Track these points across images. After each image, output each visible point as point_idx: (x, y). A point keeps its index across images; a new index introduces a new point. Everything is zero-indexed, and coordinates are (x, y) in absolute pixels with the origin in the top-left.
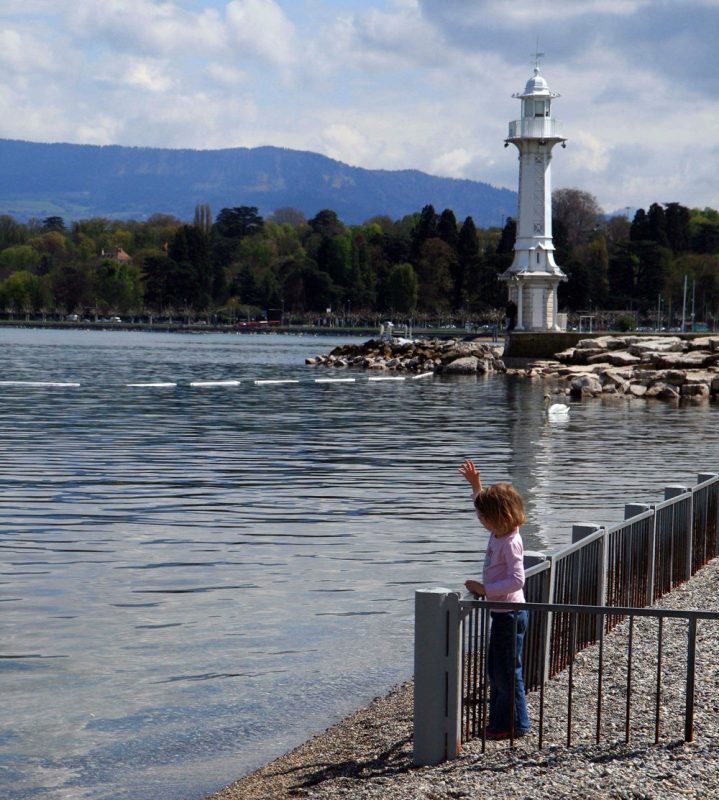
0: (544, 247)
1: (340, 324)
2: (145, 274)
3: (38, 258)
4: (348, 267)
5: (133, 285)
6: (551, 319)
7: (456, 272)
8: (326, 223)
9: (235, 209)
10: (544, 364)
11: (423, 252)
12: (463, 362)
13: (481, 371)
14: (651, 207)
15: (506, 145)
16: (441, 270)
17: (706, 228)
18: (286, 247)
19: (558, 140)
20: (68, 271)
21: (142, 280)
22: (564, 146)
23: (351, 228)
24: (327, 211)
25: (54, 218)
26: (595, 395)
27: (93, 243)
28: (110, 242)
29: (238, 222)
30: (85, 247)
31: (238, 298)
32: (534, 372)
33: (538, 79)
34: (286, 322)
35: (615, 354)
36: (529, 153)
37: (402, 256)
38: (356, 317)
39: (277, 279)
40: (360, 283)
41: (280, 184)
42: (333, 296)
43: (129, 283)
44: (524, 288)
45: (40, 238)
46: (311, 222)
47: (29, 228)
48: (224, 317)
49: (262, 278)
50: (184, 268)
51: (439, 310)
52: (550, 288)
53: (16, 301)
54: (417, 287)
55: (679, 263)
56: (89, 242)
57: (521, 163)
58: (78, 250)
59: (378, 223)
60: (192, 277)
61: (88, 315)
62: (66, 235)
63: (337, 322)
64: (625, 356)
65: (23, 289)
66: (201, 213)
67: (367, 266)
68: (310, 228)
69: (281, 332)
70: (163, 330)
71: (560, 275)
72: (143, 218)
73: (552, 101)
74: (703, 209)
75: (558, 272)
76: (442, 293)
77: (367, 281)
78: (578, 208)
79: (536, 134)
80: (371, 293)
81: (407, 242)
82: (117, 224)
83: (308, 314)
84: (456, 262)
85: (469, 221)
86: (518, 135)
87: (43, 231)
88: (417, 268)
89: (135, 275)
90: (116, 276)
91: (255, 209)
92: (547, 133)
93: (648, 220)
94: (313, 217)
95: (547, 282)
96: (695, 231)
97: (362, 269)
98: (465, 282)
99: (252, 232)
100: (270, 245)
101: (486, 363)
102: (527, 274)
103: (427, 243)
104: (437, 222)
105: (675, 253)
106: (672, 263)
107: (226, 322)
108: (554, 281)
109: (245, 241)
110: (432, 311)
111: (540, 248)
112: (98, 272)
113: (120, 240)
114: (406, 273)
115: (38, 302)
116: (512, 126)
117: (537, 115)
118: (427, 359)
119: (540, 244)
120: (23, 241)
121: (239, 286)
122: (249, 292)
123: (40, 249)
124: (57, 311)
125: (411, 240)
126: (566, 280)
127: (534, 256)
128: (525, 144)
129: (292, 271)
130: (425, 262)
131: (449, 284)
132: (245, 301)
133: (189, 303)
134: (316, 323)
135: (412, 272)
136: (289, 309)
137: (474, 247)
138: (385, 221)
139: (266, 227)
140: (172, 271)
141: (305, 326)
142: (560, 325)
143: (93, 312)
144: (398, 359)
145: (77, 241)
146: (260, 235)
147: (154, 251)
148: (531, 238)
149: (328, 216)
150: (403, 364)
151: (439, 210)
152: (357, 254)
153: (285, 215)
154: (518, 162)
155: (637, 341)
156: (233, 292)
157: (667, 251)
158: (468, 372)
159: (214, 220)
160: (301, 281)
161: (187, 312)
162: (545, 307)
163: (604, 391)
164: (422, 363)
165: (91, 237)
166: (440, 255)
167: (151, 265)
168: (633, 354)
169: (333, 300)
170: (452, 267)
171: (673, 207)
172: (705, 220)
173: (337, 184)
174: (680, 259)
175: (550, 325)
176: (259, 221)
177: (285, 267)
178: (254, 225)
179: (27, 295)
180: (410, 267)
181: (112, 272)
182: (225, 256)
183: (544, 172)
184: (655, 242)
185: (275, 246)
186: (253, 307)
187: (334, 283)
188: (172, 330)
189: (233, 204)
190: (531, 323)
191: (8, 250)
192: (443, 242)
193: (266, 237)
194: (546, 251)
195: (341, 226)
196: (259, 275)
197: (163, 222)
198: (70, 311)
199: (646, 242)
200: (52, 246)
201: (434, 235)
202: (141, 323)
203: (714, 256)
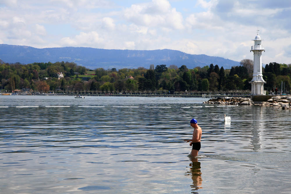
0: (260, 75)
1: (189, 94)
2: (139, 82)
3: (111, 79)
4: (191, 80)
5: (136, 85)
6: (262, 92)
7: (219, 81)
8: (183, 69)
9: (160, 65)
10: (265, 103)
11: (210, 76)
12: (245, 102)
13: (249, 104)
14: (270, 64)
15: (251, 51)
16: (215, 80)
17: (284, 69)
18: (174, 75)
19: (263, 50)
20: (119, 82)
21: (138, 84)
22: (265, 52)
23: (190, 70)
24: (184, 66)
25: (114, 68)
26: (288, 109)
27: (124, 75)
28: (128, 74)
29: (161, 69)
30: (122, 76)
31: (162, 88)
32: (263, 105)
33: (258, 36)
34: (175, 94)
35: (283, 100)
36: (256, 53)
37: (205, 77)
38: (193, 92)
39: (172, 83)
40: (194, 84)
41: (169, 59)
42: (187, 87)
43: (134, 84)
44: (255, 85)
45: (111, 74)
46: (179, 68)
47: (108, 71)
48: (159, 93)
49: (168, 82)
50: (149, 80)
51: (215, 90)
52: (262, 85)
53: (106, 89)
54: (209, 85)
55: (278, 78)
56: (123, 75)
57: (254, 56)
58: (120, 76)
59: (197, 68)
60: (151, 83)
61: (124, 93)
62: (117, 73)
63: (188, 94)
64: (286, 100)
65: (108, 86)
66: (151, 66)
67: (195, 79)
68: (179, 70)
69: (174, 96)
70: (144, 96)
71: (264, 82)
72: (136, 68)
73: (262, 41)
74: (283, 64)
75: (264, 81)
76: (215, 86)
77: (196, 83)
78: (249, 64)
79: (258, 49)
80: (197, 86)
81: (206, 73)
82: (130, 70)
83: (181, 92)
84: (219, 78)
85: (222, 68)
86: (253, 49)
87: (111, 72)
88: (209, 80)
89: (136, 83)
90: (131, 83)
91: (165, 65)
92: (261, 49)
93: (269, 67)
94: (180, 67)
95: (261, 83)
96: (281, 69)
97: (194, 80)
98: (221, 83)
99: (165, 71)
100: (169, 74)
101: (250, 102)
102: (256, 81)
103: (211, 73)
104: (214, 68)
105: (276, 75)
106: (276, 78)
107: (159, 94)
108: (263, 83)
109: (163, 73)
110: (213, 91)
111: (259, 75)
112: (126, 82)
113: (131, 74)
114: (206, 81)
115: (111, 90)
116: (252, 47)
117: (258, 44)
118: (235, 102)
119: (259, 74)
120: (106, 75)
121: (162, 85)
122: (165, 86)
123: (111, 76)
124: (117, 92)
125: (207, 73)
126: (266, 83)
127: (258, 77)
128: (255, 51)
129: (176, 81)
130: (211, 78)
131: (217, 84)
132: (164, 89)
133: (150, 89)
134: (183, 94)
135: (208, 81)
136: (176, 91)
137: (224, 74)
138: (199, 68)
139: (168, 70)
140: (146, 81)
141: (180, 95)
142: (264, 93)
143: (126, 92)
144: (227, 102)
145: (120, 74)
146: (167, 72)
147: (140, 76)
148: (257, 73)
149: (184, 67)
150: (229, 103)
151: (214, 65)
152: (193, 76)
153: (173, 67)
154: (254, 55)
155: (288, 97)
156: (161, 86)
157: (274, 75)
158: (246, 104)
159: (155, 68)
160: (179, 83)
161: (150, 92)
162: (261, 89)
163: (290, 108)
164: (234, 103)
165: (123, 73)
166: (215, 76)
167: (140, 80)
168: (288, 100)
169: (187, 88)
170: (218, 79)
171: (275, 63)
172: (283, 67)
173: (184, 58)
174: (278, 77)
175: (262, 93)
176: (166, 68)
177: (174, 80)
178: (165, 69)
179: (109, 88)
180: (207, 79)
181: (130, 82)
182: (158, 78)
183: (260, 57)
184: (271, 73)
185: (171, 75)
186: (166, 90)
187: (187, 84)
188: (146, 96)
189: (160, 64)
190: (257, 93)
191: (103, 77)
192: (216, 73)
193: (168, 72)
194: (261, 76)
195: (187, 69)
196: (167, 82)
197: (141, 69)
198: (120, 92)
199: (269, 73)
200: (114, 75)
201: (213, 71)
202: (138, 94)
203: (287, 76)
